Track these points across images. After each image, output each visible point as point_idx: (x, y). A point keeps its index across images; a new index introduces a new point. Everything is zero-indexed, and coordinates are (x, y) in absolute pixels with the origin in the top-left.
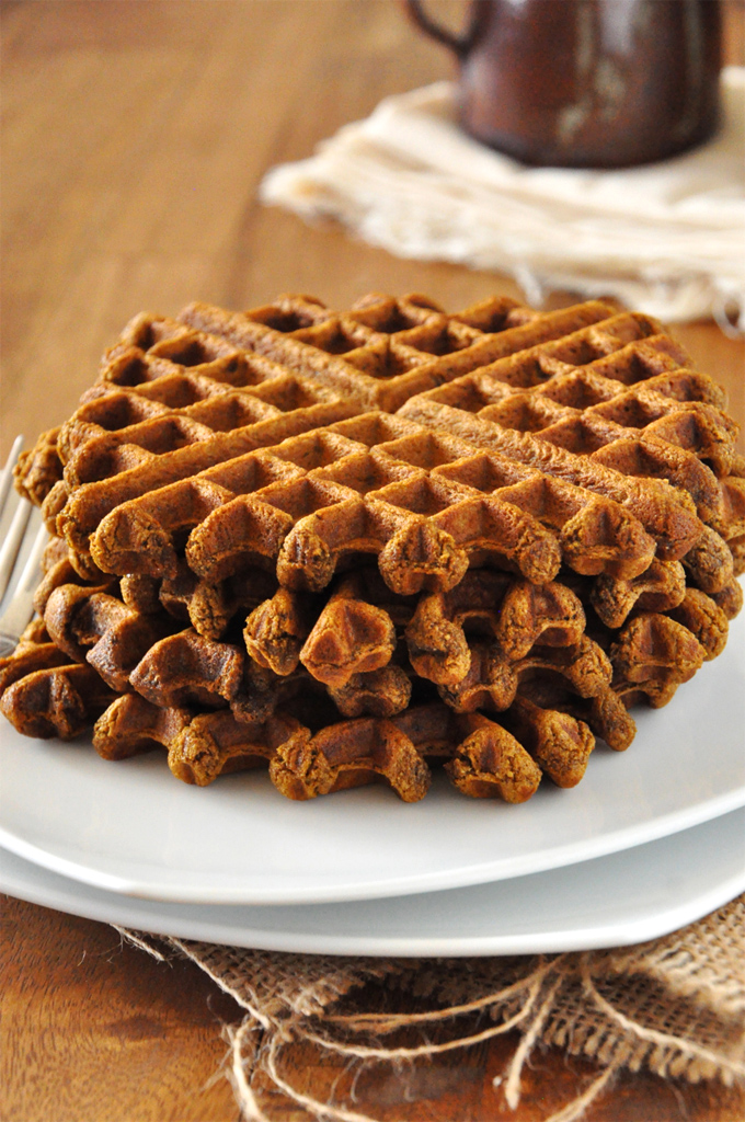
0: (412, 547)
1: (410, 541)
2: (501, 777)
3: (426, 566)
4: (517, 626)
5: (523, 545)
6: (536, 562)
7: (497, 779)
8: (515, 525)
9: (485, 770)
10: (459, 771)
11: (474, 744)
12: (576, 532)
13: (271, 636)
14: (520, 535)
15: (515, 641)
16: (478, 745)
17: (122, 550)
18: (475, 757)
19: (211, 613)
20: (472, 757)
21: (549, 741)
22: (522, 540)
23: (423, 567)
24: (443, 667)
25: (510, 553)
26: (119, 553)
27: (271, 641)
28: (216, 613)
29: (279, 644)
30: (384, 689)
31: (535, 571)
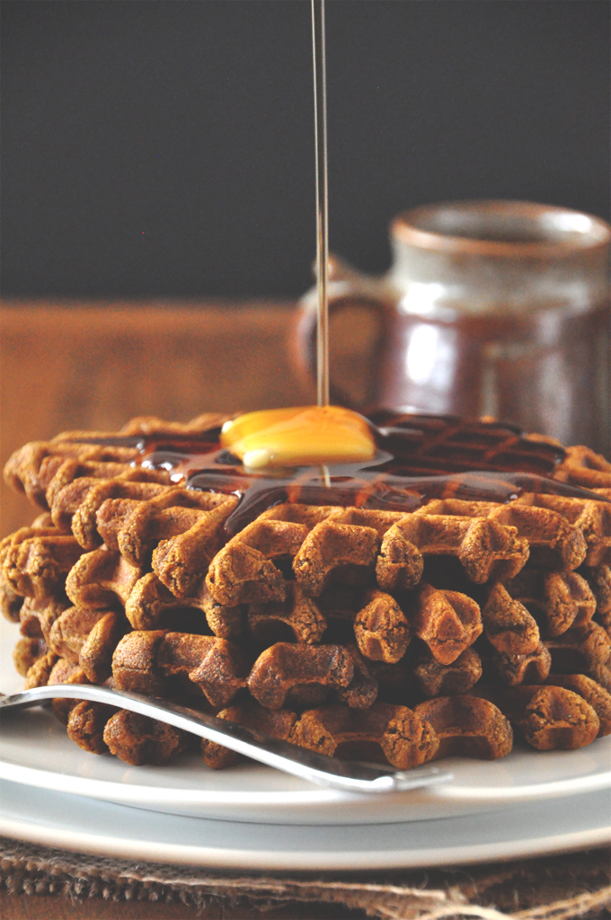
0: (488, 540)
1: (485, 536)
2: (575, 722)
3: (504, 553)
4: (564, 603)
5: (562, 535)
6: (575, 548)
7: (572, 723)
8: (550, 521)
9: (557, 718)
10: (538, 722)
11: (542, 701)
12: (591, 526)
13: (391, 625)
14: (557, 528)
15: (565, 615)
16: (546, 701)
17: (242, 581)
18: (547, 710)
19: (316, 618)
20: (544, 711)
21: (592, 694)
22: (561, 532)
23: (501, 554)
24: (525, 637)
25: (552, 543)
26: (239, 584)
27: (392, 630)
28: (320, 618)
29: (398, 632)
30: (467, 663)
31: (574, 555)
